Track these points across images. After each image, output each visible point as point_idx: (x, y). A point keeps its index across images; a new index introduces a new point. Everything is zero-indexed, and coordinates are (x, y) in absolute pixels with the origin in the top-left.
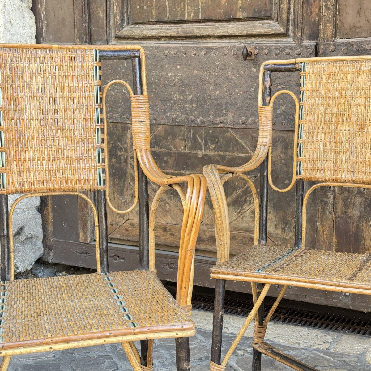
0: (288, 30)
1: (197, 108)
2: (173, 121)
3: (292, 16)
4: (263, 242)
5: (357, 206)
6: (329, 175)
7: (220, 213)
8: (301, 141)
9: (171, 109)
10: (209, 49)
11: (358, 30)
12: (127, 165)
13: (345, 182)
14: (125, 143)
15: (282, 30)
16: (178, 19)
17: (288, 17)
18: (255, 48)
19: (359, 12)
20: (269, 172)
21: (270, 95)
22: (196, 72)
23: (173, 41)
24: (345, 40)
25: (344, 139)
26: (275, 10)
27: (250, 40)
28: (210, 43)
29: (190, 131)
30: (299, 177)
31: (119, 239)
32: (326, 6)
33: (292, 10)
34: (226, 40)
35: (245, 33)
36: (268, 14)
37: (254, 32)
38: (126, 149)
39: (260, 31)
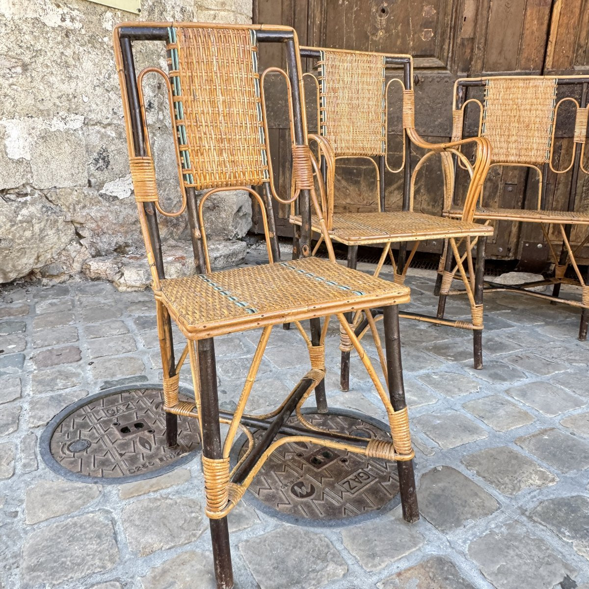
0: (446, 65)
3: (450, 55)
6: (502, 158)
8: (483, 134)
15: (442, 65)
17: (448, 54)
19: (500, 53)
21: (462, 103)
24: (489, 72)
25: (514, 133)
26: (438, 50)
32: (478, 47)
33: (451, 50)
36: (432, 53)
37: (422, 66)
39: (427, 65)
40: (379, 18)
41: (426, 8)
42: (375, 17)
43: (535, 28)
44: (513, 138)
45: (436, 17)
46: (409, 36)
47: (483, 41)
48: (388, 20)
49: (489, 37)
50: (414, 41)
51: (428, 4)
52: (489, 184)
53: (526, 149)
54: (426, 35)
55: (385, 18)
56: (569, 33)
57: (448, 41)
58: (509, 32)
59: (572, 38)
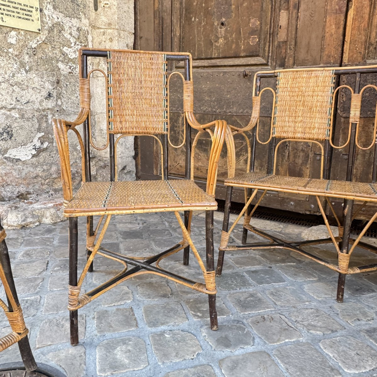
0: (268, 62)
1: (217, 104)
2: (204, 111)
3: (270, 54)
4: (252, 171)
6: (290, 135)
7: (231, 151)
8: (275, 116)
9: (203, 105)
10: (225, 73)
11: (306, 61)
12: (179, 135)
14: (179, 123)
15: (265, 62)
16: (209, 57)
17: (268, 54)
18: (250, 72)
19: (307, 52)
20: (257, 133)
21: (260, 91)
22: (217, 85)
23: (205, 69)
25: (300, 115)
26: (261, 51)
27: (247, 68)
28: (226, 69)
29: (213, 117)
30: (274, 136)
31: (174, 174)
32: (290, 48)
33: (271, 51)
34: (234, 68)
35: (245, 64)
36: (257, 54)
37: (249, 63)
38: (179, 127)
39: (253, 62)
40: (219, 29)
41: (252, 21)
42: (216, 29)
43: (333, 31)
44: (300, 119)
45: (259, 27)
46: (241, 42)
47: (293, 43)
48: (226, 29)
49: (298, 40)
50: (244, 45)
51: (254, 17)
52: (302, 154)
53: (310, 128)
54: (254, 40)
55: (224, 29)
56: (360, 34)
57: (268, 44)
58: (313, 36)
59: (364, 38)
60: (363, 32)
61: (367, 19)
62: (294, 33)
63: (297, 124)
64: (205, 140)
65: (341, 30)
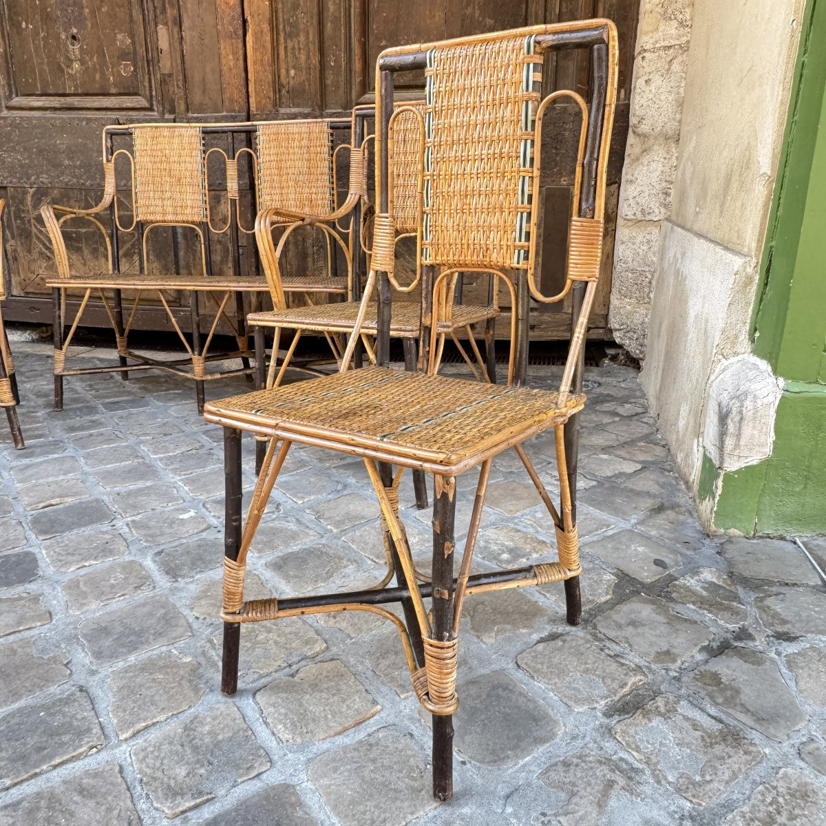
0: (152, 105)
1: (85, 172)
2: (67, 184)
4: (116, 272)
5: (219, 251)
6: (159, 218)
7: (57, 243)
8: (137, 190)
9: (63, 173)
10: (89, 120)
12: (31, 226)
13: (171, 222)
14: (27, 205)
15: (148, 105)
16: (61, 92)
17: (151, 93)
19: (204, 92)
20: (116, 216)
21: (112, 154)
22: (80, 140)
23: (58, 112)
24: (195, 115)
25: (167, 189)
26: (141, 87)
27: (123, 113)
28: (90, 115)
29: (81, 193)
30: (138, 219)
31: (34, 293)
32: (177, 85)
33: (154, 88)
34: (104, 113)
35: (117, 106)
36: (135, 91)
37: (124, 106)
38: (28, 211)
39: (130, 105)
40: (71, 47)
41: (119, 37)
42: (66, 46)
43: (231, 64)
44: (168, 195)
45: (132, 48)
46: (108, 70)
47: (181, 77)
48: (81, 48)
49: (189, 74)
50: (113, 76)
51: (121, 31)
52: (219, 247)
53: (182, 207)
54: (126, 69)
55: (77, 46)
56: (265, 71)
57: (147, 77)
58: (208, 69)
59: (270, 77)
60: (267, 68)
61: (270, 50)
62: (179, 62)
63: (165, 203)
64: (75, 232)
65: (241, 62)
